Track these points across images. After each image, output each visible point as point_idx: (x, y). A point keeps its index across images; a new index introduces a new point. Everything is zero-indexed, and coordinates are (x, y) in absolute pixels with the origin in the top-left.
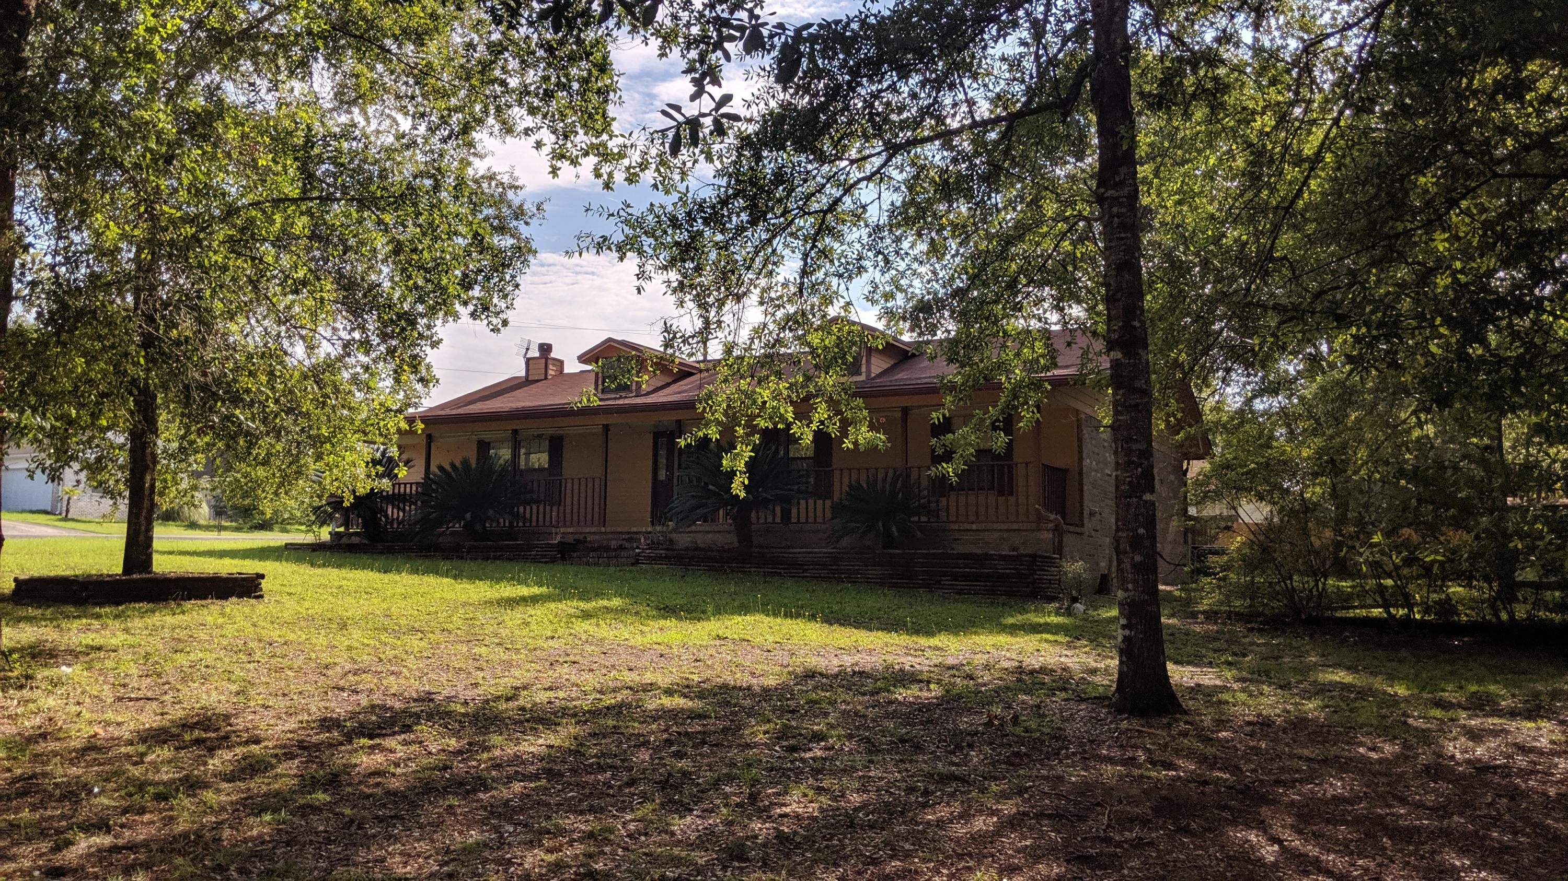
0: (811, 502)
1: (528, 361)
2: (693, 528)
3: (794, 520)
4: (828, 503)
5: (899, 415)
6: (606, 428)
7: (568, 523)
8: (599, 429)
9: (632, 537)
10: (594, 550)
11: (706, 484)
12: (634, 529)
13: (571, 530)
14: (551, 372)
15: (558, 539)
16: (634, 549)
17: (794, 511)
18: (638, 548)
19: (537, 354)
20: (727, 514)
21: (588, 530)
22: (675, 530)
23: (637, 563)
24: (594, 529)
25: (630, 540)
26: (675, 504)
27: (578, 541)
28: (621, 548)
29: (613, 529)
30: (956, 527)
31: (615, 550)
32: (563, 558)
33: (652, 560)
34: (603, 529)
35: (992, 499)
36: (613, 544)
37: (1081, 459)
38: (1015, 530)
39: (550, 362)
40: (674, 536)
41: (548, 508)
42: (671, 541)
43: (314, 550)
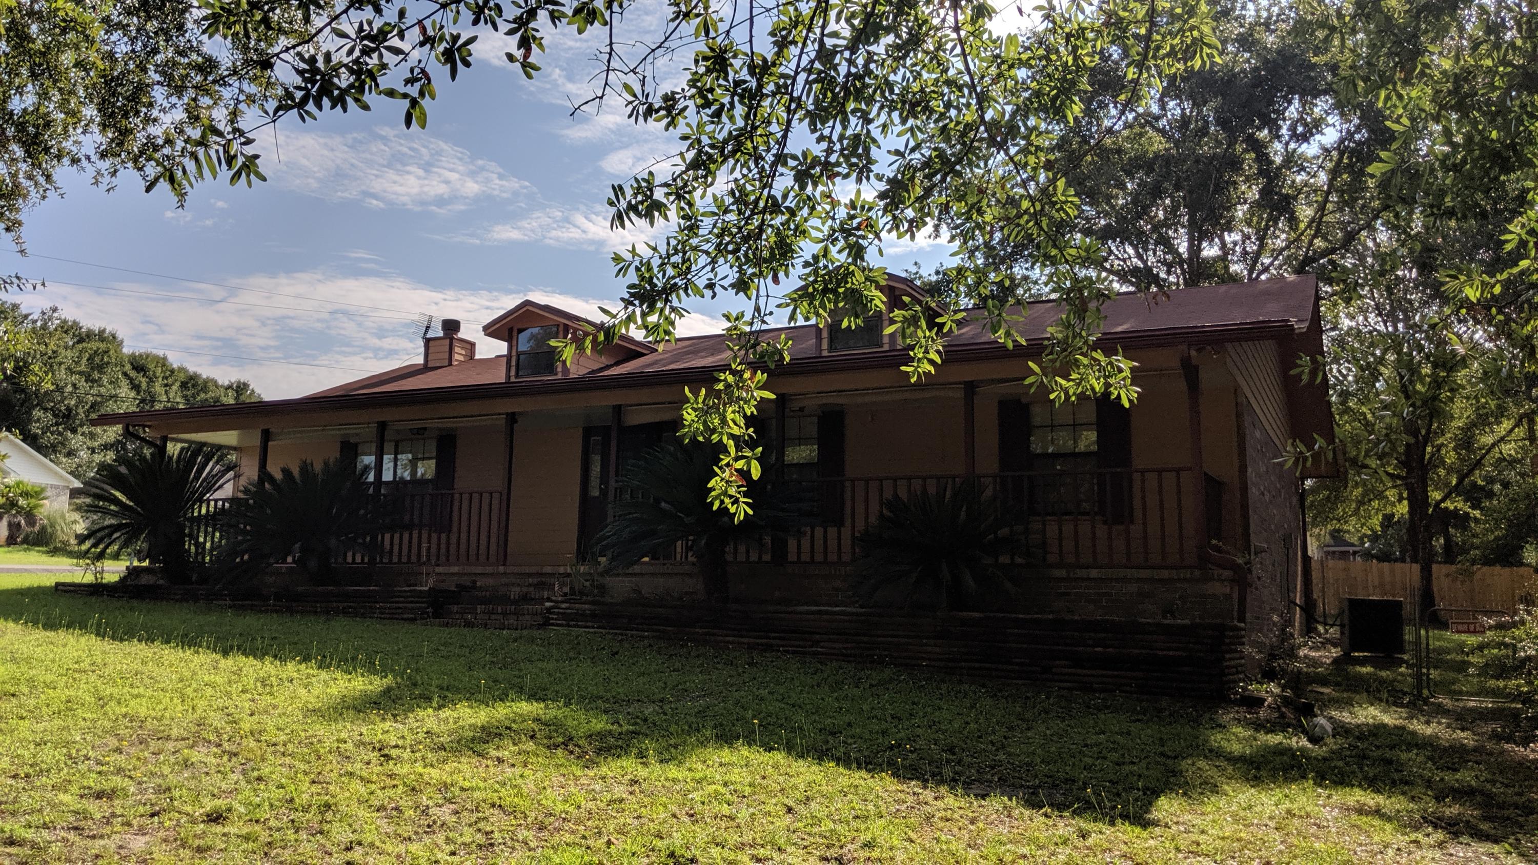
0: (819, 531)
1: (428, 342)
2: (637, 569)
3: (792, 557)
4: (846, 532)
5: (960, 394)
6: (512, 418)
7: (452, 558)
8: (502, 421)
9: (543, 582)
10: (484, 601)
11: (657, 501)
12: (548, 570)
13: (455, 569)
14: (457, 357)
15: (431, 583)
16: (542, 601)
17: (792, 544)
18: (549, 600)
19: (441, 334)
20: (689, 549)
21: (479, 570)
22: (607, 572)
23: (545, 624)
24: (489, 570)
25: (541, 586)
26: (608, 531)
27: (462, 588)
28: (525, 598)
29: (516, 570)
30: (1062, 573)
31: (515, 602)
32: (437, 615)
33: (570, 619)
34: (501, 569)
35: (1101, 531)
36: (515, 592)
37: (1243, 469)
38: (1161, 581)
39: (455, 343)
40: (608, 581)
41: (425, 536)
42: (602, 588)
43: (92, 594)
